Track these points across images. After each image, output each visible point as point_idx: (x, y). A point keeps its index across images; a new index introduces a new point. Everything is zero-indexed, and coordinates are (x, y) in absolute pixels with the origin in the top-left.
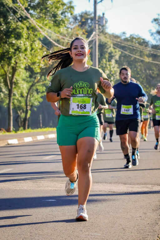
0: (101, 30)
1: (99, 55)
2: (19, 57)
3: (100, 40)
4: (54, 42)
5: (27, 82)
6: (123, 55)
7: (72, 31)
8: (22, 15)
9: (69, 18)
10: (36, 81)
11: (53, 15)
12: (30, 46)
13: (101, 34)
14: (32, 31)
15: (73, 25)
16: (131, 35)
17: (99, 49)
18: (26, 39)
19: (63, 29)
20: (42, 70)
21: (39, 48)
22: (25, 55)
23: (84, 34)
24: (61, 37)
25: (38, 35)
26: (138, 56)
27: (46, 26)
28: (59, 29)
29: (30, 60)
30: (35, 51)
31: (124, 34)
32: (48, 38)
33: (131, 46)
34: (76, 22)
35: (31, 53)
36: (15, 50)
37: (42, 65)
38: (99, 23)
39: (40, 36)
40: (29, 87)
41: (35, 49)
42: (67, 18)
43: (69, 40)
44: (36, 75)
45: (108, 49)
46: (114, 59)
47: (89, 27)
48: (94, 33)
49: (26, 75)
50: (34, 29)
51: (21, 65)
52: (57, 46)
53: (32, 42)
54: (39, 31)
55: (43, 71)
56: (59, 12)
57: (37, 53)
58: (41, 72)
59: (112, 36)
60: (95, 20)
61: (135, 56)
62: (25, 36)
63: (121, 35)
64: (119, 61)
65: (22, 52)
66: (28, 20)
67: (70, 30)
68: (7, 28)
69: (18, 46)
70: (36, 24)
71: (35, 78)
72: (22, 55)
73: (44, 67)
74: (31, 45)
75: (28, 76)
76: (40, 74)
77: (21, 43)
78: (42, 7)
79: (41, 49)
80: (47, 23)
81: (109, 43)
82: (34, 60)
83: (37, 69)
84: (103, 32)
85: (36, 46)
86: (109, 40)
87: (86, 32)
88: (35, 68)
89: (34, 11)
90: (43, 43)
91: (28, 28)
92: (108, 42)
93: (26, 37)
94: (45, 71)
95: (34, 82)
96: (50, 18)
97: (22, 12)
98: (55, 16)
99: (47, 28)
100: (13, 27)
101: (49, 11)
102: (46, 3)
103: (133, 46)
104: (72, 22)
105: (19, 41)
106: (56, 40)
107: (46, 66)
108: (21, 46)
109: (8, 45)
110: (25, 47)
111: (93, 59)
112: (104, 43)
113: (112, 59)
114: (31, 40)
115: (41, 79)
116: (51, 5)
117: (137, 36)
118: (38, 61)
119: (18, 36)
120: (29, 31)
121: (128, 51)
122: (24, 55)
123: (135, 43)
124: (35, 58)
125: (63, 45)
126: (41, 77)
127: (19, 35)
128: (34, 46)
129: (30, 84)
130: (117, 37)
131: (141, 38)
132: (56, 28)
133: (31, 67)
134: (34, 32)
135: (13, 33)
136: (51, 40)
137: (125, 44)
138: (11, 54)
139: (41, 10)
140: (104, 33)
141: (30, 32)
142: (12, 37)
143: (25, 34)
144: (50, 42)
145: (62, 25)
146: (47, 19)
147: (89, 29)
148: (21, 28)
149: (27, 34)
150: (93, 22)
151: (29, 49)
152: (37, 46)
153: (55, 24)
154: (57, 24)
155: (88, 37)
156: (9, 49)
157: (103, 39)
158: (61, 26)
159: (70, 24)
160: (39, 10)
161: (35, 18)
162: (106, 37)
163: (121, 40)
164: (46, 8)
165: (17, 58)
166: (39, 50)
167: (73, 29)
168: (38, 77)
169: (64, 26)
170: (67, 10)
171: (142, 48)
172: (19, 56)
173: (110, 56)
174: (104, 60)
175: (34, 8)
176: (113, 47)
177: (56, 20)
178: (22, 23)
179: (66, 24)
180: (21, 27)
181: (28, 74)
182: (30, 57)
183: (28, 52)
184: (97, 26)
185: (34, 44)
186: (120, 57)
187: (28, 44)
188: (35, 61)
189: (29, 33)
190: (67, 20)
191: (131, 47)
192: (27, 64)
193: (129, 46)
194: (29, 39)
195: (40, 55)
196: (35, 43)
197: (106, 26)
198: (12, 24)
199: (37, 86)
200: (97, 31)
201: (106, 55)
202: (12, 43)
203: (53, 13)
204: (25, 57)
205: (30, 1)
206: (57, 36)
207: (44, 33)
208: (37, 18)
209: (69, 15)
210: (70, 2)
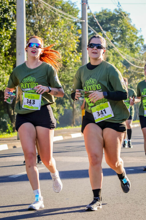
4: (131, 63)
7: (143, 56)
8: (109, 45)
9: (141, 47)
11: (130, 45)
14: (116, 56)
15: (143, 52)
18: (112, 61)
19: (137, 54)
24: (135, 60)
25: (120, 58)
32: (127, 60)
42: (139, 47)
43: (140, 62)
50: (117, 54)
52: (133, 66)
53: (116, 64)
54: (121, 56)
56: (134, 43)
66: (113, 48)
67: (141, 55)
70: (119, 51)
78: (122, 39)
79: (122, 68)
80: (126, 51)
85: (118, 66)
89: (117, 42)
90: (123, 64)
91: (113, 54)
93: (112, 60)
96: (128, 47)
97: (109, 43)
98: (131, 46)
99: (126, 54)
101: (127, 42)
102: (125, 37)
104: (142, 49)
106: (132, 62)
114: (115, 62)
116: (129, 38)
125: (137, 65)
132: (132, 54)
134: (117, 57)
136: (129, 62)
139: (122, 42)
145: (136, 51)
146: (125, 48)
149: (112, 58)
152: (119, 66)
153: (131, 51)
154: (133, 51)
158: (135, 52)
159: (141, 51)
160: (120, 42)
161: (118, 47)
164: (125, 41)
167: (143, 54)
169: (137, 52)
170: (139, 41)
175: (117, 40)
177: (132, 48)
178: (109, 51)
179: (138, 51)
189: (114, 57)
190: (139, 48)
194: (114, 61)
196: (118, 64)
203: (130, 44)
205: (115, 36)
206: (132, 59)
207: (124, 57)
208: (119, 47)
209: (140, 45)
210: (141, 36)
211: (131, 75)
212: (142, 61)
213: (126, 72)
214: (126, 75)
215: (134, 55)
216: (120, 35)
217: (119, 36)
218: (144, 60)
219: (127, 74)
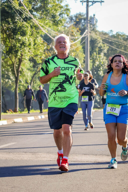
0: (92, 29)
1: (91, 49)
2: (24, 50)
3: (91, 36)
5: (31, 71)
6: (110, 49)
7: (69, 29)
8: (26, 16)
9: (66, 19)
10: (38, 70)
13: (92, 32)
14: (35, 29)
15: (69, 24)
16: (117, 33)
17: (90, 44)
19: (61, 28)
20: (43, 61)
21: (41, 43)
22: (30, 49)
23: (78, 31)
26: (123, 50)
27: (46, 25)
28: (58, 27)
29: (33, 53)
30: (37, 46)
31: (111, 32)
32: (48, 35)
33: (117, 41)
34: (72, 22)
35: (34, 47)
36: (21, 45)
37: (43, 57)
38: (91, 23)
39: (41, 33)
40: (32, 76)
41: (38, 44)
42: (64, 18)
44: (38, 65)
45: (98, 44)
46: (103, 52)
47: (82, 26)
48: (86, 31)
49: (30, 65)
50: (37, 27)
51: (26, 57)
53: (35, 38)
54: (41, 29)
56: (58, 14)
57: (39, 47)
58: (42, 63)
59: (101, 34)
60: (87, 20)
61: (120, 50)
63: (109, 32)
64: (107, 54)
65: (27, 46)
66: (31, 20)
67: (66, 28)
68: (14, 26)
69: (23, 41)
70: (39, 24)
71: (38, 68)
72: (26, 49)
74: (34, 41)
75: (32, 66)
77: (26, 39)
78: (43, 9)
80: (47, 23)
85: (38, 41)
87: (80, 30)
88: (38, 60)
89: (37, 12)
90: (44, 39)
91: (31, 27)
92: (98, 38)
93: (30, 34)
95: (36, 71)
96: (50, 19)
97: (27, 13)
98: (54, 17)
99: (47, 27)
100: (19, 26)
101: (49, 12)
102: (47, 6)
103: (118, 42)
104: (68, 21)
105: (24, 38)
108: (26, 41)
109: (15, 41)
110: (29, 42)
111: (86, 52)
113: (101, 52)
116: (51, 8)
117: (122, 33)
118: (40, 54)
119: (23, 33)
120: (32, 29)
121: (115, 46)
122: (28, 49)
123: (121, 39)
124: (37, 51)
128: (36, 42)
129: (34, 73)
130: (105, 34)
131: (125, 35)
132: (55, 27)
133: (34, 58)
134: (37, 30)
135: (19, 31)
137: (113, 40)
138: (18, 48)
140: (95, 31)
142: (19, 34)
143: (29, 32)
144: (50, 38)
145: (60, 24)
146: (47, 19)
147: (83, 27)
148: (26, 27)
149: (31, 32)
150: (85, 22)
151: (32, 44)
152: (39, 41)
153: (54, 23)
154: (56, 23)
155: (81, 34)
156: (16, 44)
157: (94, 36)
158: (59, 25)
159: (67, 23)
160: (41, 12)
161: (37, 19)
162: (96, 34)
163: (109, 36)
164: (47, 10)
165: (23, 52)
166: (41, 45)
167: (69, 27)
168: (40, 67)
170: (64, 12)
171: (126, 43)
173: (99, 49)
174: (95, 53)
175: (37, 10)
176: (102, 42)
177: (55, 20)
178: (27, 23)
179: (63, 24)
181: (32, 64)
182: (34, 50)
183: (32, 46)
184: (89, 24)
185: (36, 40)
186: (108, 51)
187: (32, 39)
188: (37, 54)
190: (64, 21)
191: (117, 42)
192: (30, 56)
193: (115, 42)
194: (33, 36)
195: (41, 49)
196: (37, 39)
197: (96, 25)
198: (18, 23)
200: (89, 29)
201: (96, 49)
202: (18, 39)
203: (52, 14)
204: (29, 51)
205: (34, 5)
207: (44, 31)
208: (39, 19)
209: (65, 16)
210: (67, 6)
211: (53, 53)
213: (47, 49)
214: (48, 53)
216: (41, 3)
217: (39, 4)
218: (69, 35)
219: (49, 52)
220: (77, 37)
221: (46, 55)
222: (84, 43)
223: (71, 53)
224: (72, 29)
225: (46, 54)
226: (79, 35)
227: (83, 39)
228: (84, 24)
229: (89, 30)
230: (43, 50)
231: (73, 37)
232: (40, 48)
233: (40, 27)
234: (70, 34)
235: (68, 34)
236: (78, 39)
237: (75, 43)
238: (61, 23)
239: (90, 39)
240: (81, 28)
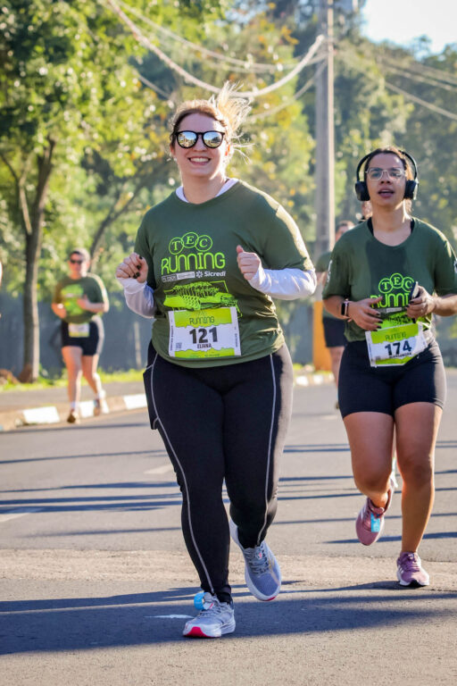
0: (344, 31)
1: (339, 116)
2: (62, 123)
3: (340, 64)
4: (182, 72)
5: (89, 208)
6: (421, 113)
7: (246, 33)
10: (119, 207)
12: (98, 85)
13: (345, 43)
14: (107, 33)
15: (246, 12)
16: (448, 48)
17: (336, 95)
18: (84, 60)
19: (214, 27)
20: (140, 169)
21: (129, 90)
22: (84, 116)
23: (284, 42)
24: (205, 53)
25: (127, 46)
27: (154, 17)
28: (201, 26)
29: (101, 133)
30: (115, 104)
31: (423, 44)
32: (163, 56)
33: (447, 83)
35: (103, 108)
36: (49, 99)
37: (141, 152)
38: (338, 5)
39: (133, 50)
40: (95, 228)
41: (118, 94)
43: (233, 65)
44: (119, 186)
45: (367, 94)
46: (389, 130)
47: (301, 21)
48: (320, 39)
49: (85, 186)
50: (112, 26)
51: (69, 150)
52: (193, 86)
53: (105, 73)
54: (131, 33)
55: (143, 172)
57: (123, 110)
58: (136, 175)
59: (382, 51)
62: (83, 50)
63: (414, 46)
64: (406, 138)
65: (73, 106)
67: (236, 30)
68: (18, 22)
69: (58, 84)
70: (121, 8)
71: (117, 195)
72: (70, 117)
73: (149, 157)
74: (104, 84)
75: (93, 189)
76: (134, 183)
77: (68, 75)
79: (137, 96)
80: (157, 7)
81: (371, 75)
82: (113, 135)
83: (123, 163)
84: (349, 35)
85: (119, 84)
86: (371, 63)
87: (294, 35)
88: (118, 161)
90: (143, 74)
91: (92, 24)
92: (368, 69)
93: (86, 56)
94: (150, 170)
95: (112, 210)
99: (157, 23)
100: (39, 19)
103: (454, 86)
105: (62, 69)
106: (190, 64)
107: (154, 155)
108: (68, 85)
109: (22, 83)
110: (81, 86)
111: (318, 129)
112: (355, 74)
113: (382, 128)
114: (101, 64)
115: (136, 200)
118: (127, 137)
119: (57, 49)
120: (94, 33)
121: (439, 101)
122: (78, 115)
124: (117, 127)
125: (213, 82)
126: (137, 193)
127: (63, 46)
128: (111, 86)
129: (101, 216)
130: (400, 53)
132: (191, 25)
133: (105, 156)
134: (114, 37)
135: (41, 40)
136: (173, 65)
137: (428, 78)
138: (34, 112)
140: (356, 41)
141: (100, 34)
142: (38, 55)
143: (83, 45)
144: (169, 73)
145: (209, 12)
147: (303, 26)
148: (67, 23)
149: (88, 44)
151: (96, 95)
152: (123, 84)
153: (186, 9)
154: (193, 7)
155: (299, 52)
156: (28, 94)
157: (354, 61)
158: (206, 17)
159: (237, 7)
162: (361, 53)
163: (415, 63)
165: (55, 128)
166: (129, 100)
167: (245, 26)
168: (127, 192)
169: (215, 16)
172: (63, 119)
173: (375, 117)
174: (355, 134)
176: (386, 88)
178: (71, 5)
179: (223, 10)
180: (67, 19)
181: (92, 181)
182: (100, 121)
183: (94, 105)
184: (330, 14)
185: (111, 77)
186: (409, 123)
187: (93, 77)
188: (115, 138)
189: (97, 38)
191: (448, 88)
192: (89, 146)
193: (442, 86)
194: (97, 60)
195: (133, 114)
196: (115, 76)
197: (361, 16)
198: (37, 9)
199: (123, 222)
200: (331, 32)
201: (361, 116)
202: (36, 74)
204: (84, 124)
206: (191, 51)
207: (146, 40)
212: (240, 62)
214: (158, 133)
215: (198, 28)
218: (249, 56)
219: (163, 129)
220: (280, 67)
221: (153, 143)
222: (312, 90)
223: (256, 133)
224: (260, 33)
225: (153, 135)
226: (290, 56)
227: (305, 74)
228: (308, 10)
229: (334, 36)
230: (139, 123)
231: (263, 67)
232: (129, 112)
233: (129, 22)
234: (252, 54)
235: (245, 52)
236: (285, 72)
237: (274, 92)
238: (213, 5)
239: (337, 74)
240: (298, 25)
